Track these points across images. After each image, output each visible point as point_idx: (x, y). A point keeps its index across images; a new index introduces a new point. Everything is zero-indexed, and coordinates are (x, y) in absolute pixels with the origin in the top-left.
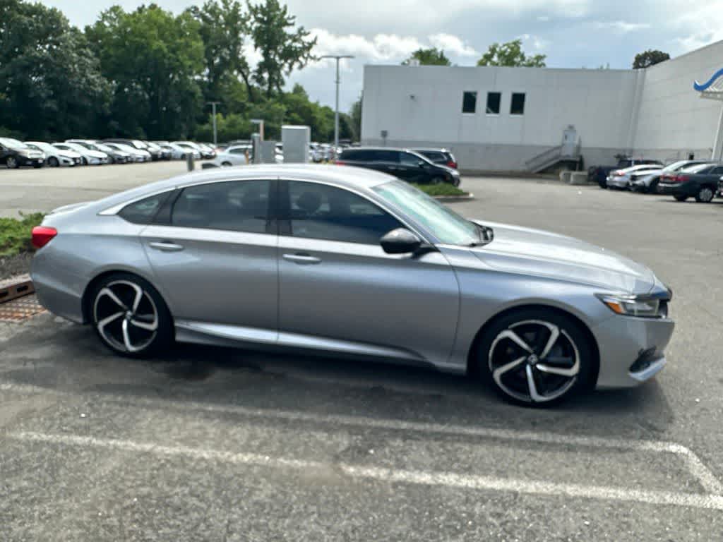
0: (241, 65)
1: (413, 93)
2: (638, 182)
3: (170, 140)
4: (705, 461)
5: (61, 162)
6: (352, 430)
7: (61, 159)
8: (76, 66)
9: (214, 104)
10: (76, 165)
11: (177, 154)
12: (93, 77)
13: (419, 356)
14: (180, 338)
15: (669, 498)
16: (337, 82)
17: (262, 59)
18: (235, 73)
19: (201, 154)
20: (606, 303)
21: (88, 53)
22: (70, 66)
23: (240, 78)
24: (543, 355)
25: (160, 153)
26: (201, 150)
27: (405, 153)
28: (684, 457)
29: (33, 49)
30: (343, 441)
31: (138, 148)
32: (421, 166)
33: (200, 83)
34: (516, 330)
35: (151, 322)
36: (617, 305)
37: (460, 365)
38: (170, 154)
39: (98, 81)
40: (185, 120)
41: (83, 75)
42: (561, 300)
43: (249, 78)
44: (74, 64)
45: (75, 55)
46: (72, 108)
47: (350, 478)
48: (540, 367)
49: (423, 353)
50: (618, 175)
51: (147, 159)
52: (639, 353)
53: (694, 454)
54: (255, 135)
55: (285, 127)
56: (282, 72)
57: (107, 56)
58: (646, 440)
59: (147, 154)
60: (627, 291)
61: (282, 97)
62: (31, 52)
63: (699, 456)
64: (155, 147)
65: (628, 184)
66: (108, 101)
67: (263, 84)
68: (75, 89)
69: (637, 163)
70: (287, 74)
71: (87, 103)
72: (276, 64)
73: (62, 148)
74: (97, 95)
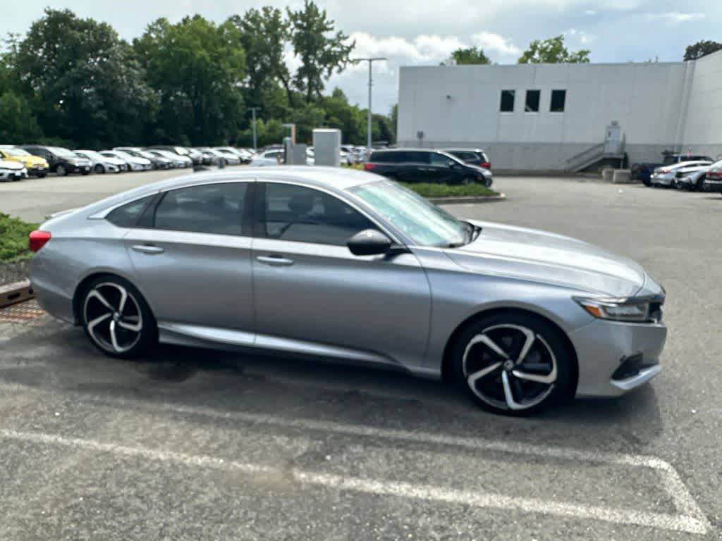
0: (282, 71)
1: (448, 93)
2: (684, 179)
3: (212, 146)
4: (684, 477)
5: (107, 169)
6: (314, 435)
7: (107, 167)
8: (124, 77)
9: (254, 110)
10: (121, 171)
11: (217, 160)
12: (140, 87)
13: (394, 360)
14: (163, 339)
15: (633, 517)
16: (370, 85)
17: (302, 64)
18: (276, 79)
19: (240, 159)
20: (584, 307)
21: (135, 64)
22: (119, 77)
23: (281, 85)
24: (519, 361)
25: (201, 159)
26: (241, 155)
27: (437, 154)
28: (662, 473)
29: (84, 62)
30: (303, 445)
31: (181, 154)
32: (452, 167)
33: (242, 89)
34: (489, 334)
35: (135, 323)
36: (597, 309)
37: (435, 370)
38: (211, 159)
39: (144, 91)
40: (226, 127)
41: (131, 85)
42: (536, 304)
43: (289, 83)
44: (122, 75)
45: (123, 66)
46: (121, 117)
47: (299, 484)
48: (516, 373)
49: (397, 357)
50: (663, 172)
51: (188, 164)
52: (621, 360)
53: (674, 471)
54: (287, 139)
55: (316, 130)
56: (322, 77)
57: (154, 67)
58: (625, 453)
59: (188, 159)
60: (610, 295)
61: (322, 102)
62: (83, 65)
63: (679, 472)
64: (196, 153)
65: (673, 181)
66: (154, 109)
67: (302, 90)
68: (123, 99)
69: (684, 159)
70: (327, 78)
71: (133, 111)
72: (316, 69)
73: (108, 155)
74: (144, 104)
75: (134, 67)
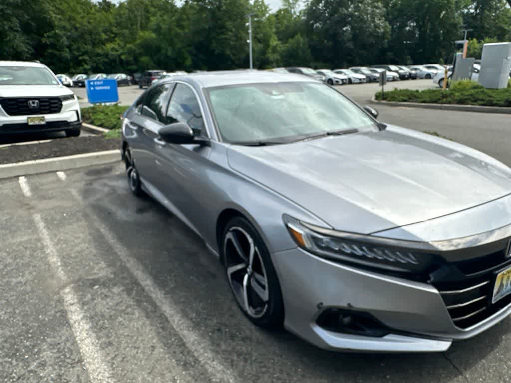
3: (421, 64)
5: (334, 82)
7: (334, 80)
8: (369, 16)
9: (467, 31)
10: (343, 84)
11: (423, 75)
12: (378, 22)
14: (142, 187)
20: (291, 231)
21: (378, 5)
22: (365, 17)
25: (408, 74)
31: (393, 71)
33: (466, 15)
34: (233, 234)
38: (416, 74)
39: (382, 24)
41: (373, 21)
44: (367, 14)
45: (369, 8)
51: (395, 78)
55: (487, 44)
59: (396, 74)
64: (405, 70)
66: (387, 38)
68: (366, 31)
71: (372, 40)
73: (338, 73)
74: (380, 35)
75: (377, 8)
